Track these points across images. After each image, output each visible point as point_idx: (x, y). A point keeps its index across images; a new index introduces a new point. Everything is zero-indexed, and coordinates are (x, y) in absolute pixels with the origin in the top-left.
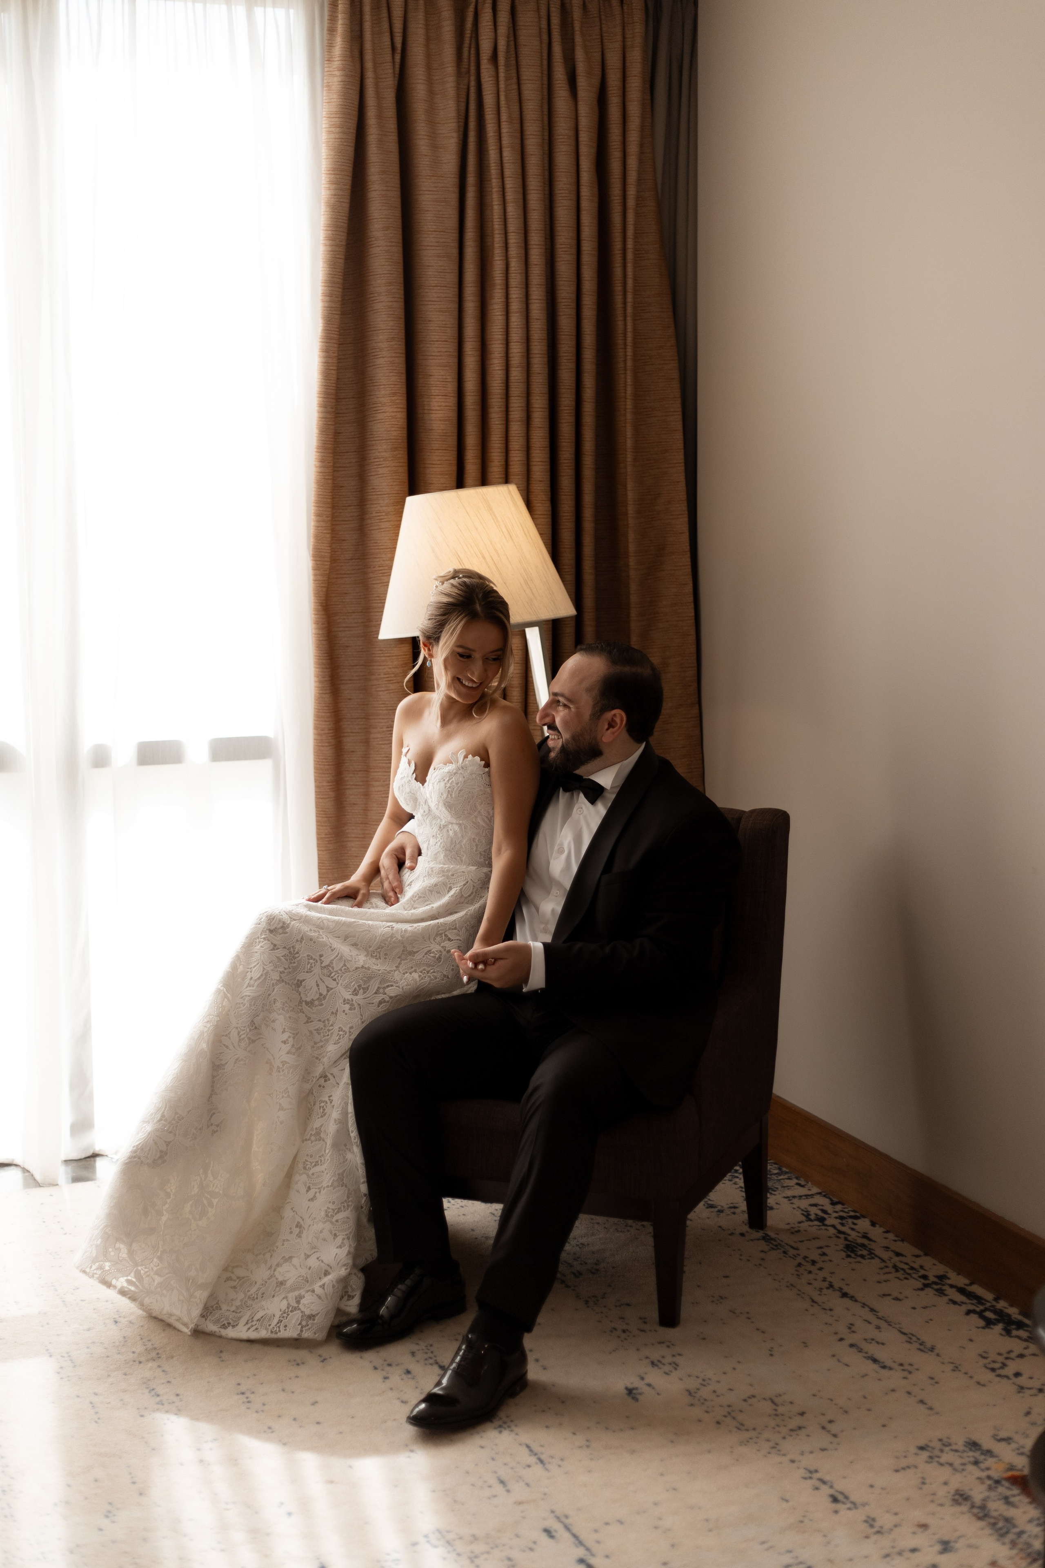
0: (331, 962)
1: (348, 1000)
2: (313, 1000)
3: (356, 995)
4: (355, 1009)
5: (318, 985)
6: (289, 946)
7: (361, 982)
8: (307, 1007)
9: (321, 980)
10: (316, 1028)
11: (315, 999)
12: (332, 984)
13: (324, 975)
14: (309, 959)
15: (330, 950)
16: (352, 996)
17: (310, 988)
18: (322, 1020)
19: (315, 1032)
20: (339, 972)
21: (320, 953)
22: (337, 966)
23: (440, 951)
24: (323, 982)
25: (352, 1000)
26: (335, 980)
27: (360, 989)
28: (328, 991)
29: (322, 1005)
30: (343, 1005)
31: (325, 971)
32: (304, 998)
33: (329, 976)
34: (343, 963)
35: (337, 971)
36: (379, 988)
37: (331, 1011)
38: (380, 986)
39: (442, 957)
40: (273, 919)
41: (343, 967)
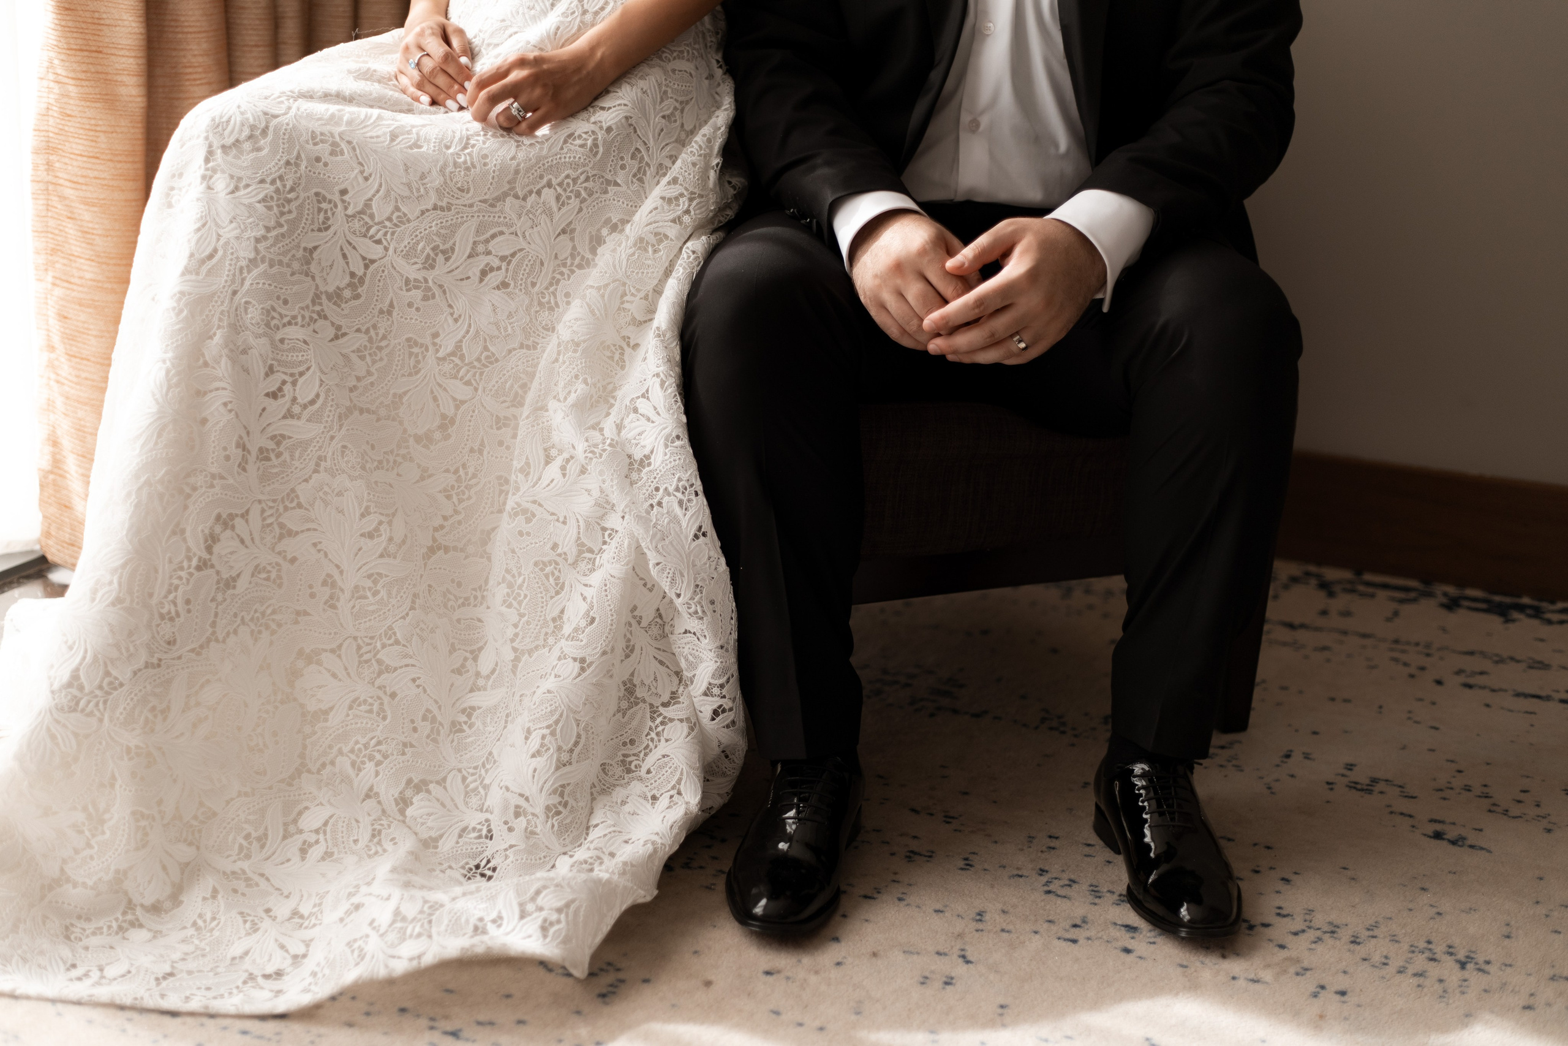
0: (368, 204)
1: (416, 280)
2: (338, 288)
3: (432, 267)
4: (434, 296)
5: (345, 256)
6: (273, 176)
7: (438, 241)
8: (331, 304)
9: (350, 244)
10: (354, 348)
11: (342, 286)
12: (376, 252)
13: (354, 233)
14: (319, 202)
15: (360, 179)
16: (424, 273)
17: (329, 263)
18: (364, 329)
19: (354, 357)
20: (387, 223)
21: (342, 187)
22: (381, 210)
23: (593, 132)
24: (354, 248)
25: (426, 281)
26: (379, 242)
27: (436, 255)
28: (366, 267)
29: (357, 297)
30: (404, 293)
31: (356, 225)
32: (322, 288)
33: (365, 236)
34: (393, 203)
35: (382, 222)
36: (475, 243)
37: (378, 307)
38: (477, 239)
39: (600, 142)
40: (228, 121)
41: (393, 213)
